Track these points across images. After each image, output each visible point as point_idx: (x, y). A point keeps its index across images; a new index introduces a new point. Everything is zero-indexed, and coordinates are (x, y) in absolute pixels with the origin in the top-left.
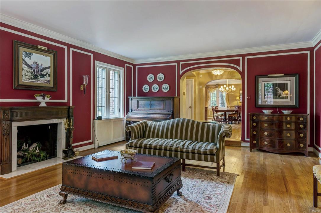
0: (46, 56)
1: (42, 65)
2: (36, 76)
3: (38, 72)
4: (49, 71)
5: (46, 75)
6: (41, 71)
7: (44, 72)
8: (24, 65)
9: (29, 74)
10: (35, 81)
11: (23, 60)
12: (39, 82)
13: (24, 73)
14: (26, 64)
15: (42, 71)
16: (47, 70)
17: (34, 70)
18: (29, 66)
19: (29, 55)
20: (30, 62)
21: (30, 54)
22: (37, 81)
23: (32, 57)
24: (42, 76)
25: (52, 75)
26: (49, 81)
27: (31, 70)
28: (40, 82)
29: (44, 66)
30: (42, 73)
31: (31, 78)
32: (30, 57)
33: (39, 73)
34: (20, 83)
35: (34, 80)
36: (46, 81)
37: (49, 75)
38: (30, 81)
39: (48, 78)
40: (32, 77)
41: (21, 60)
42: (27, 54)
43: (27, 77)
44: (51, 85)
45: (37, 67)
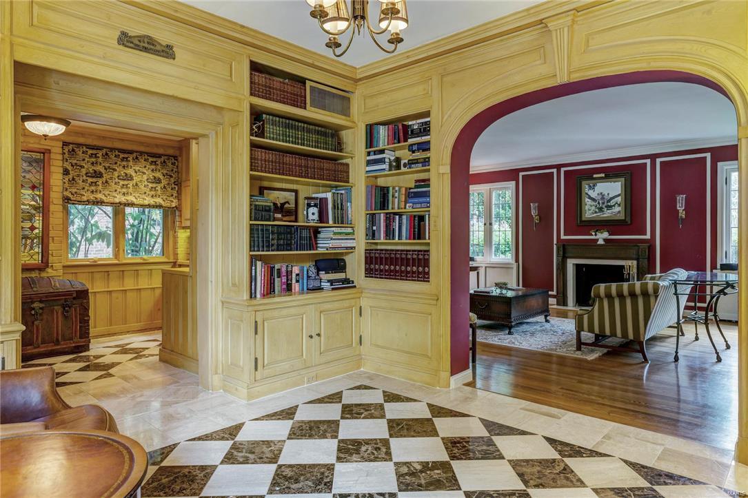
0: (615, 182)
1: (608, 194)
2: (601, 209)
3: (603, 203)
4: (619, 199)
5: (614, 206)
6: (607, 202)
7: (612, 203)
8: (587, 200)
9: (593, 208)
10: (600, 215)
11: (587, 194)
12: (605, 215)
13: (587, 208)
14: (590, 198)
15: (609, 201)
16: (616, 199)
17: (599, 203)
18: (593, 200)
19: (592, 188)
20: (593, 194)
21: (594, 186)
22: (603, 214)
23: (596, 188)
24: (609, 207)
25: (623, 205)
26: (619, 212)
27: (595, 203)
28: (607, 214)
29: (610, 196)
30: (609, 204)
31: (596, 212)
33: (605, 204)
34: (583, 219)
36: (617, 212)
37: (619, 205)
38: (595, 215)
39: (617, 209)
40: (597, 210)
41: (583, 194)
42: (590, 186)
43: (591, 212)
44: (622, 217)
45: (603, 198)
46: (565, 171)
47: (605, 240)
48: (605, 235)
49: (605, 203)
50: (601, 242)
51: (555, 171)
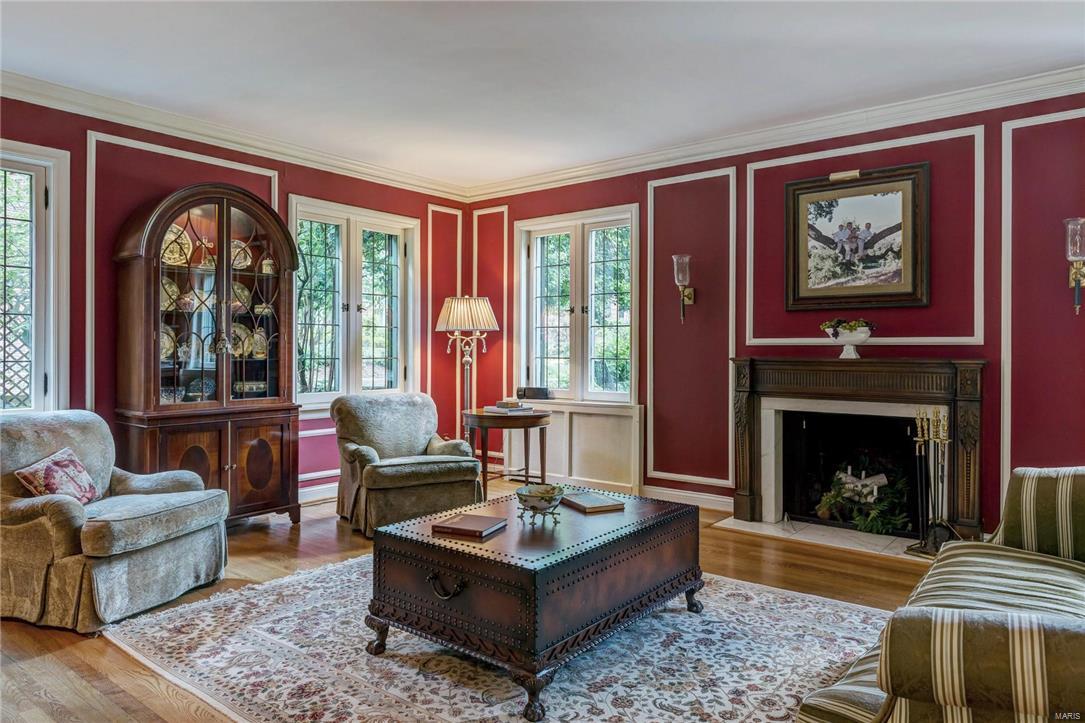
0: (885, 193)
1: (868, 226)
2: (848, 267)
3: (855, 251)
4: (897, 239)
5: (883, 256)
6: (866, 248)
7: (878, 249)
8: (812, 243)
9: (828, 264)
10: (846, 282)
11: (811, 227)
12: (858, 283)
13: (811, 264)
14: (820, 237)
15: (869, 245)
16: (889, 239)
17: (843, 251)
18: (828, 242)
19: (825, 210)
20: (827, 227)
21: (831, 205)
22: (854, 280)
23: (835, 211)
24: (870, 261)
25: (908, 254)
26: (897, 273)
27: (832, 252)
28: (864, 280)
29: (874, 230)
30: (870, 252)
31: (835, 275)
32: (830, 213)
33: (861, 253)
34: (803, 293)
35: (843, 280)
36: (891, 273)
37: (898, 255)
38: (833, 282)
39: (891, 265)
40: (838, 269)
41: (803, 228)
42: (820, 207)
43: (821, 274)
44: (905, 286)
45: (853, 237)
46: (757, 172)
47: (861, 349)
48: (861, 335)
49: (860, 249)
50: (850, 353)
51: (731, 172)
